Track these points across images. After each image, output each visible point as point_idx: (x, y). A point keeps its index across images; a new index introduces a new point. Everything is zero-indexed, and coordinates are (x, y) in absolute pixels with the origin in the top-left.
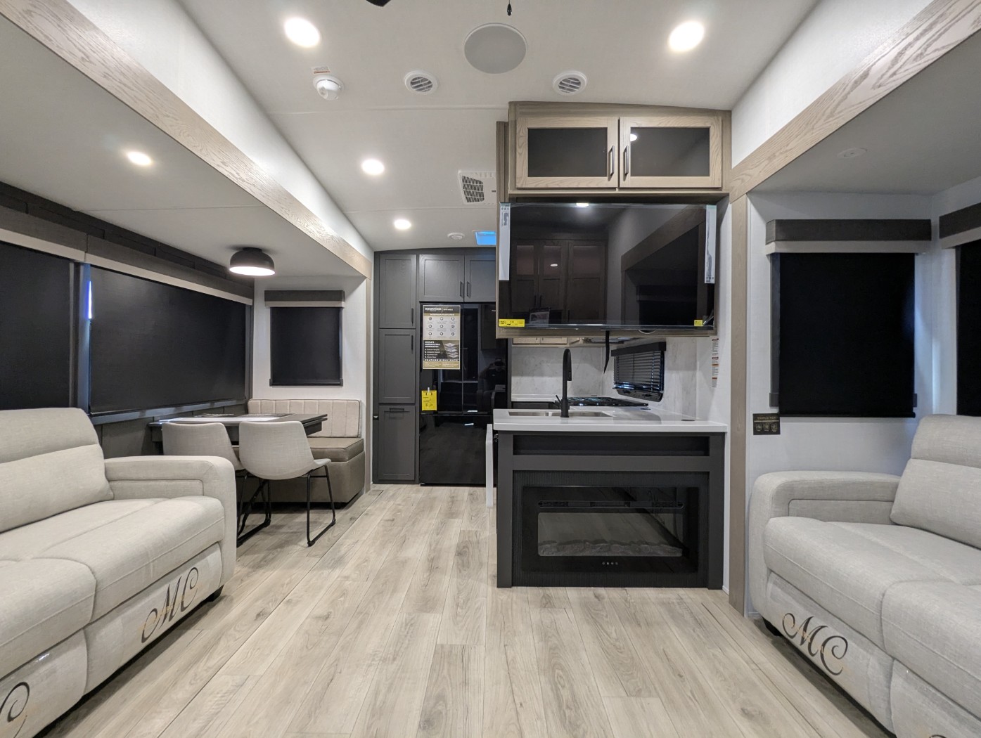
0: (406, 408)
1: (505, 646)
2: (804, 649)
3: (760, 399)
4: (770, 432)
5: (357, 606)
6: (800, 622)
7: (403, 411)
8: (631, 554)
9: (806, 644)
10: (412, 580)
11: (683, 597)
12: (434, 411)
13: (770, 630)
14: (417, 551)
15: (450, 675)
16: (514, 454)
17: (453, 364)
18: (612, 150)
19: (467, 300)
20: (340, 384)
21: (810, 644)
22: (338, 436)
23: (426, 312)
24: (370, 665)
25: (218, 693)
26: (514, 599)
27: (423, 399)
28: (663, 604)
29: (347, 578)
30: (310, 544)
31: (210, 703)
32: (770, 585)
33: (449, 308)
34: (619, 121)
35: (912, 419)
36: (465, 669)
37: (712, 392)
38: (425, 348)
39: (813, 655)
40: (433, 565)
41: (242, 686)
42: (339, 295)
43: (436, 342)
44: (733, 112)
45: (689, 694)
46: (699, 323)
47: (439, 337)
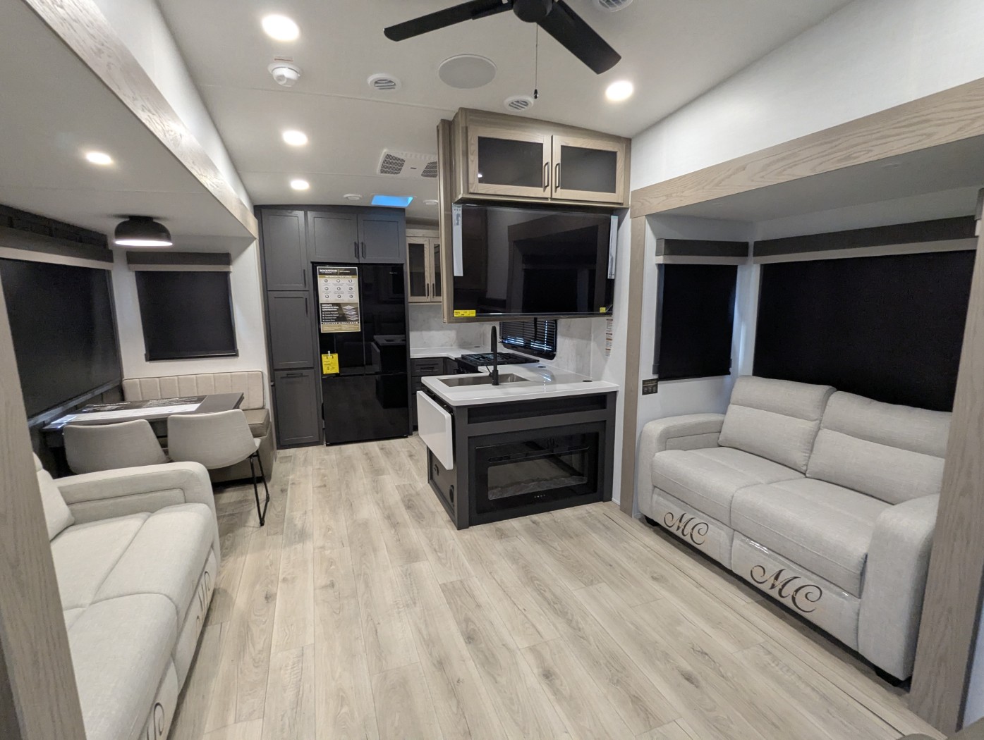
0: (305, 372)
1: (490, 573)
2: (679, 533)
3: (647, 370)
4: (652, 392)
5: (351, 571)
6: (677, 517)
7: (302, 375)
8: (553, 487)
9: (681, 530)
10: (383, 537)
11: (590, 511)
12: (337, 375)
13: (651, 523)
14: (368, 511)
15: (463, 603)
16: (469, 423)
17: (353, 326)
18: (547, 164)
19: (362, 261)
20: (236, 355)
21: (683, 530)
23: (321, 274)
24: (399, 613)
25: (286, 666)
26: (476, 536)
27: (324, 363)
28: (579, 518)
29: (323, 548)
31: (286, 676)
32: (655, 497)
33: (345, 270)
34: (552, 137)
35: (727, 376)
36: (473, 597)
37: (606, 360)
38: (322, 311)
39: (685, 536)
40: (392, 521)
41: (303, 655)
42: (226, 259)
43: (334, 304)
44: (633, 142)
45: (620, 575)
46: (603, 310)
47: (336, 300)
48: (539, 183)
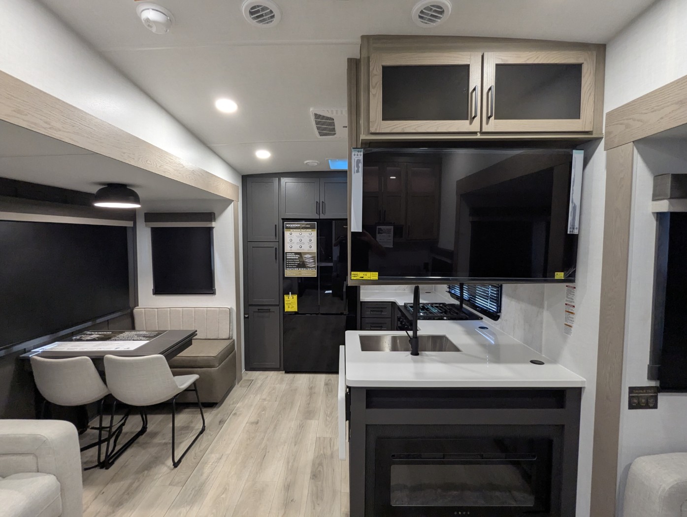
0: (272, 308)
4: (647, 406)
7: (269, 311)
8: (483, 503)
12: (296, 313)
16: (368, 407)
17: (311, 272)
18: (474, 89)
19: (322, 217)
20: (214, 293)
22: (212, 338)
23: (287, 228)
27: (286, 302)
30: (176, 465)
33: (307, 224)
34: (482, 55)
37: (565, 339)
38: (286, 259)
42: (211, 216)
43: (296, 253)
44: (607, 46)
46: (560, 275)
47: (298, 249)
48: (463, 114)
